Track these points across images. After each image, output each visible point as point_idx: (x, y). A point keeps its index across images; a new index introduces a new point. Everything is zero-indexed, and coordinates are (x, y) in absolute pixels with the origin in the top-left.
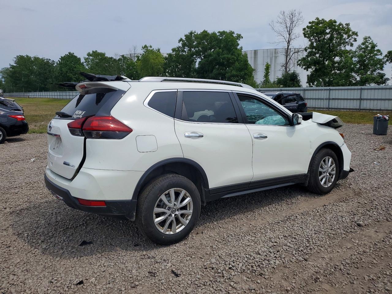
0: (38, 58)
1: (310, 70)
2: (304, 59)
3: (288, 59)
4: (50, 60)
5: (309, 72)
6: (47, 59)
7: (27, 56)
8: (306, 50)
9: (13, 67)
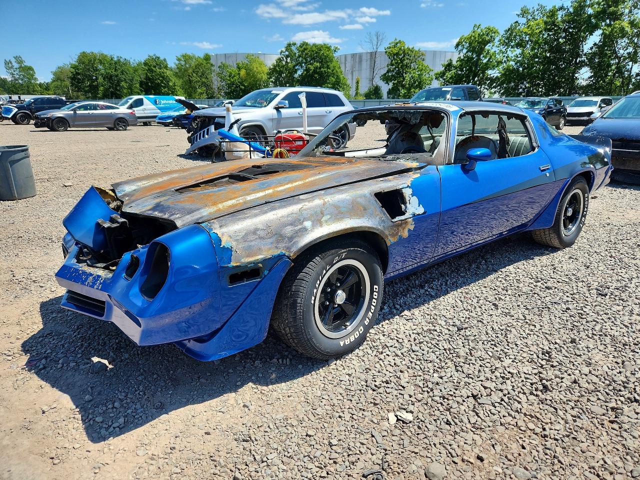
0: (106, 56)
1: (391, 84)
2: (385, 74)
3: (375, 74)
4: (121, 57)
5: (391, 85)
6: (118, 57)
7: (92, 53)
8: (388, 66)
9: (75, 67)
